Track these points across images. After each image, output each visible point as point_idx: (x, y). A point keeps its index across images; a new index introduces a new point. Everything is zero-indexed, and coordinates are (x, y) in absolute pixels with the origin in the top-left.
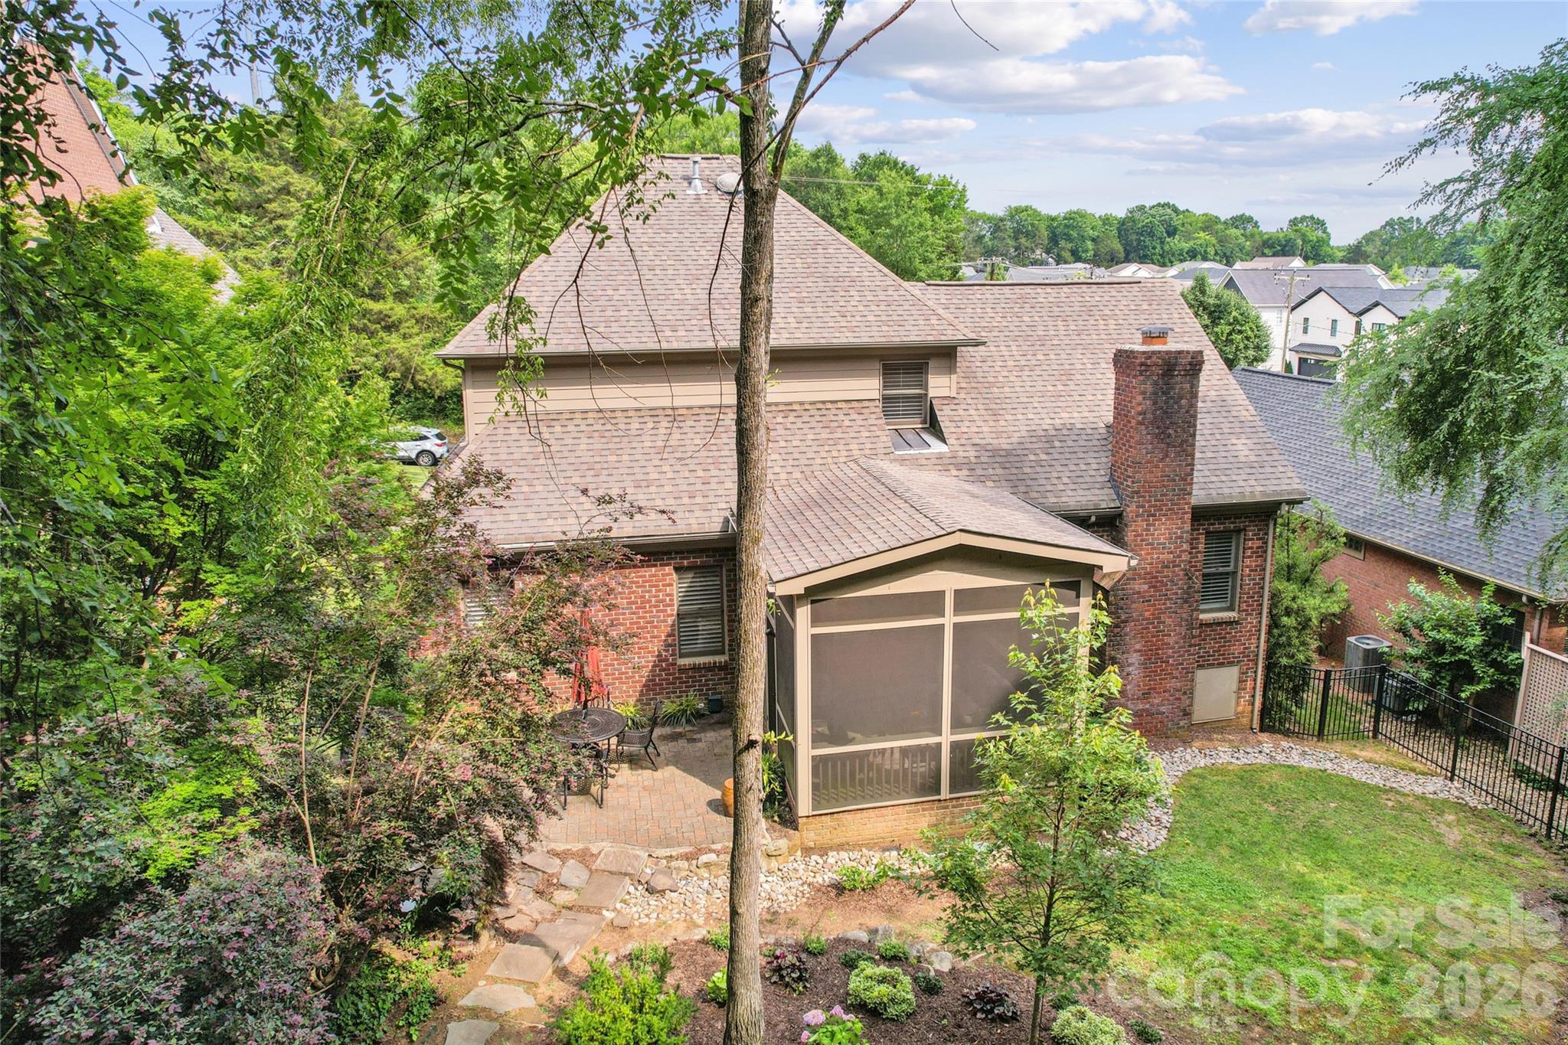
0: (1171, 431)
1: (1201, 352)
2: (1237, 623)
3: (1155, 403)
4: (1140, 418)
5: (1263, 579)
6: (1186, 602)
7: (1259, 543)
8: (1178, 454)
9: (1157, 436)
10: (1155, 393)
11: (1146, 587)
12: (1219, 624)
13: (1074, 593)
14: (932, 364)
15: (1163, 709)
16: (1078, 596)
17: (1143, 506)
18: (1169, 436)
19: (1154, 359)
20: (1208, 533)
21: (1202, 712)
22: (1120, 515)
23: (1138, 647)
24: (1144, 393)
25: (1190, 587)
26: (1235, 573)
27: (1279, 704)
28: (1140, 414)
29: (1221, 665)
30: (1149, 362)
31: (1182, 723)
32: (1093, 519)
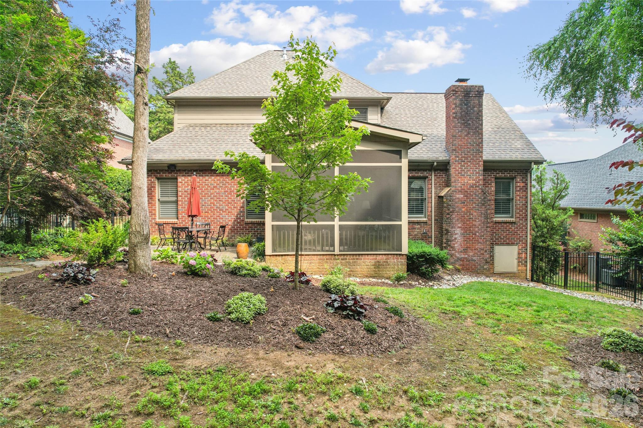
0: (470, 122)
1: (482, 87)
2: (514, 223)
3: (461, 109)
4: (454, 115)
5: (527, 202)
6: (483, 205)
7: (524, 184)
8: (474, 133)
9: (463, 124)
10: (461, 105)
11: (462, 196)
12: (506, 223)
13: (399, 156)
14: (370, 109)
15: (474, 258)
16: (401, 158)
17: (458, 157)
18: (469, 124)
19: (459, 88)
20: (496, 178)
21: (499, 267)
22: (449, 163)
23: (460, 225)
24: (455, 104)
25: (485, 198)
26: (513, 199)
27: (541, 269)
28: (454, 113)
29: (508, 244)
30: (457, 90)
31: (485, 267)
32: (435, 164)
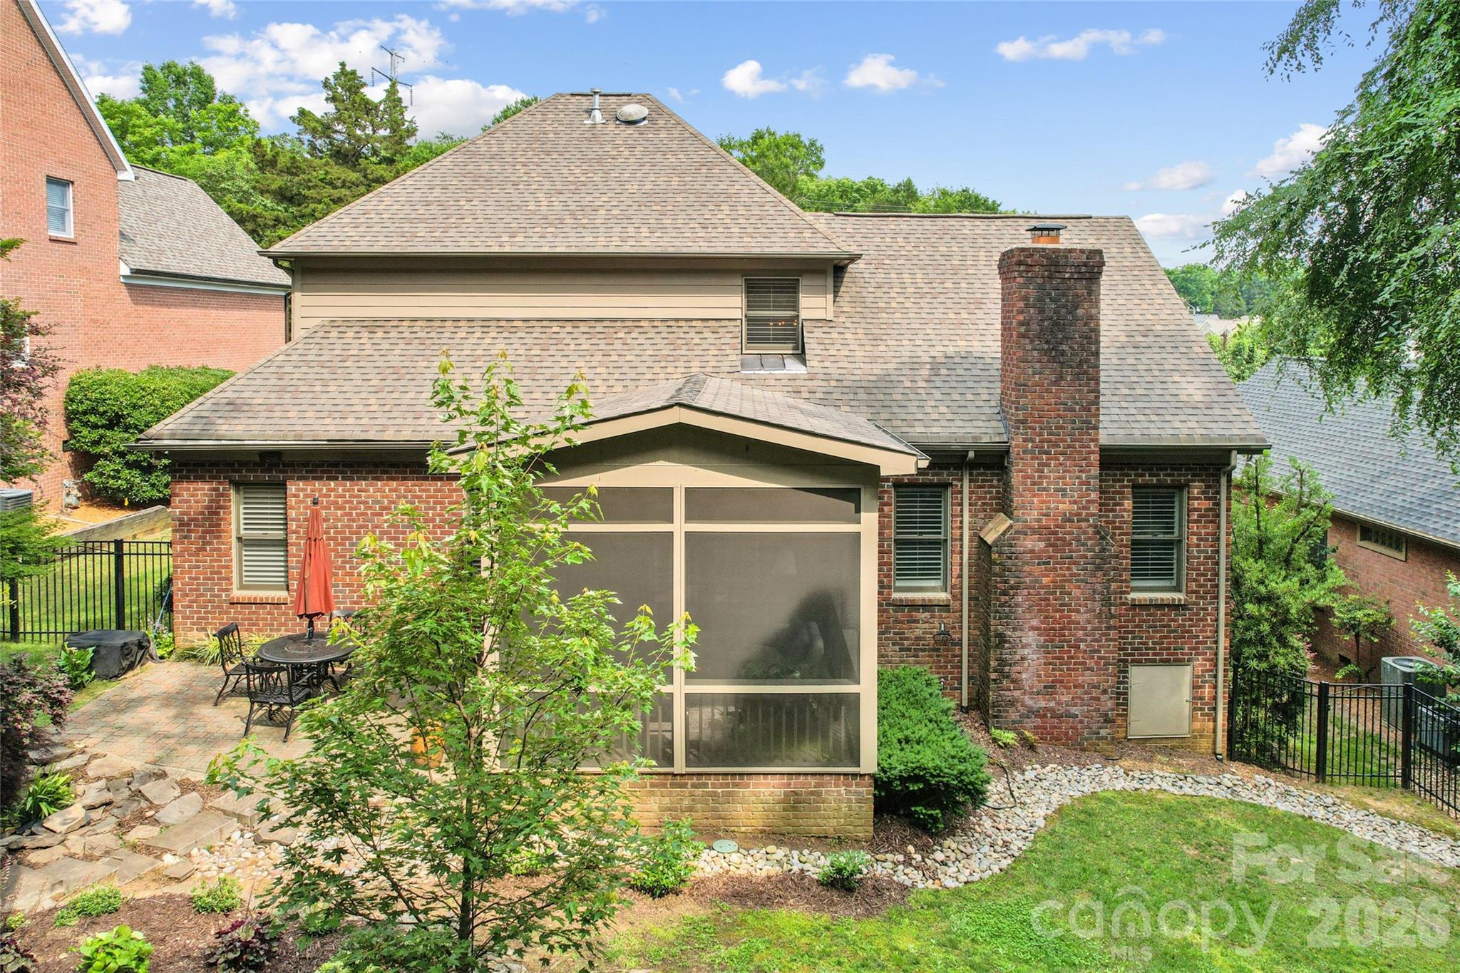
0: (1065, 347)
1: (1099, 252)
2: (1184, 607)
3: (1042, 311)
4: (1023, 329)
5: (1218, 552)
6: (1098, 568)
7: (1209, 504)
8: (1077, 377)
9: (1046, 352)
10: (1040, 300)
11: (1042, 544)
12: (1161, 606)
13: (852, 506)
14: (804, 282)
15: (1074, 710)
16: (858, 510)
17: (1032, 440)
18: (1063, 353)
19: (1036, 257)
20: (1135, 487)
21: (1140, 723)
22: (1008, 452)
23: (1035, 623)
24: (1025, 298)
25: (1103, 550)
26: (1180, 541)
27: (1254, 725)
28: (1021, 324)
29: (1166, 662)
30: (1029, 261)
31: (1103, 732)
32: (971, 454)
